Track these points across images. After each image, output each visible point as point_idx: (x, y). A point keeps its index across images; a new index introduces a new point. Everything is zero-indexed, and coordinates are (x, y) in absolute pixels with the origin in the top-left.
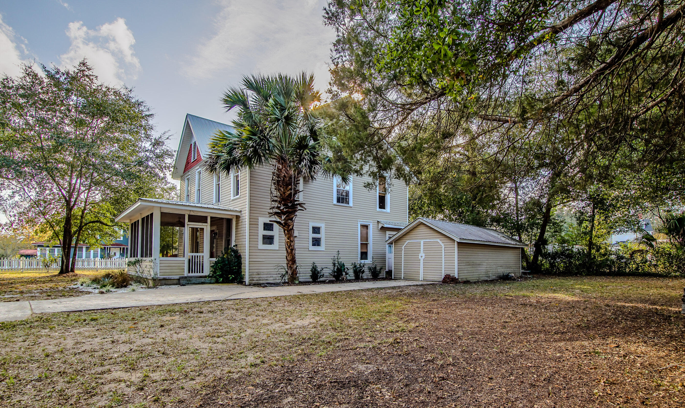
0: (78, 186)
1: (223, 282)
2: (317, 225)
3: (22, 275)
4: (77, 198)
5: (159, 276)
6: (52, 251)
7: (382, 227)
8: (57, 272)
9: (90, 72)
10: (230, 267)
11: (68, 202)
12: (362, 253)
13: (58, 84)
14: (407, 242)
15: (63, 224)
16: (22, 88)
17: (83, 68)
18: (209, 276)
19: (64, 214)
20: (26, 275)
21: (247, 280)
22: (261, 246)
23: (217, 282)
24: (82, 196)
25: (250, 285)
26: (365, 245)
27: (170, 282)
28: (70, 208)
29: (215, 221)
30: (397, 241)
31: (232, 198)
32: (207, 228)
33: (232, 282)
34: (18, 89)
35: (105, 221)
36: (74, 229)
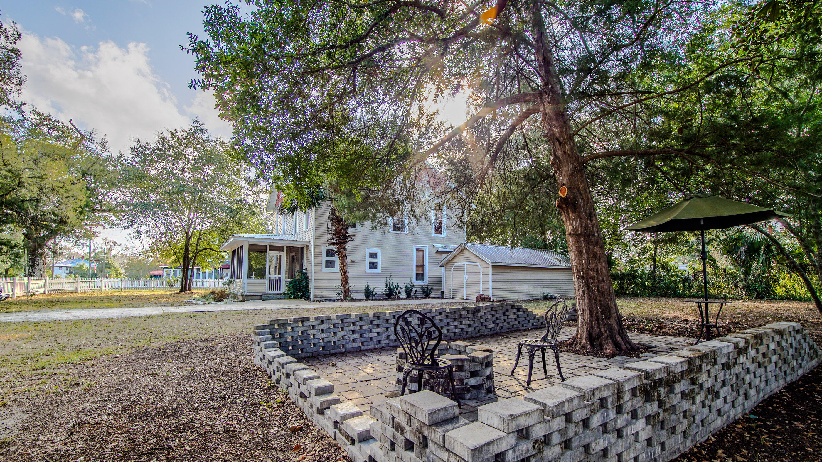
0: (194, 219)
1: (294, 298)
2: (373, 251)
3: (153, 293)
4: (194, 230)
5: (247, 293)
6: (175, 273)
7: (438, 252)
8: (178, 291)
9: (202, 127)
10: (300, 287)
11: (187, 234)
12: (417, 275)
13: (179, 141)
14: (454, 265)
15: (183, 251)
16: (157, 148)
17: (197, 125)
18: (284, 294)
19: (184, 242)
20: (156, 293)
21: (312, 297)
22: (324, 269)
23: (290, 298)
24: (198, 228)
25: (314, 301)
26: (420, 267)
27: (254, 298)
28: (188, 239)
29: (290, 249)
30: (447, 263)
31: (305, 230)
32: (284, 255)
33: (301, 298)
34: (154, 150)
35: (215, 248)
36: (191, 255)
